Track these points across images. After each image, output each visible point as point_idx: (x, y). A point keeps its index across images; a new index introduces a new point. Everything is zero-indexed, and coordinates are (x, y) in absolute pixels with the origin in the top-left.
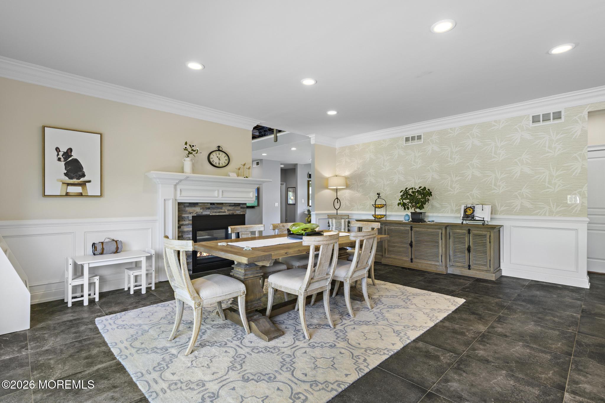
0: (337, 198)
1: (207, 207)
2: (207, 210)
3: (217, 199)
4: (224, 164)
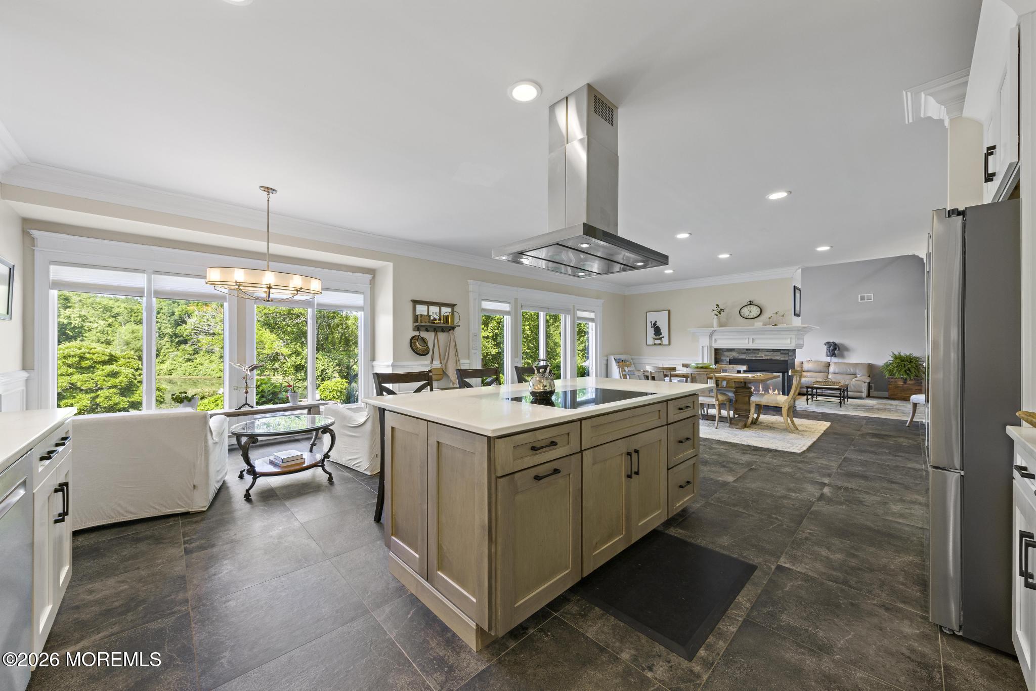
1: (743, 352)
2: (743, 355)
3: (748, 345)
4: (756, 316)
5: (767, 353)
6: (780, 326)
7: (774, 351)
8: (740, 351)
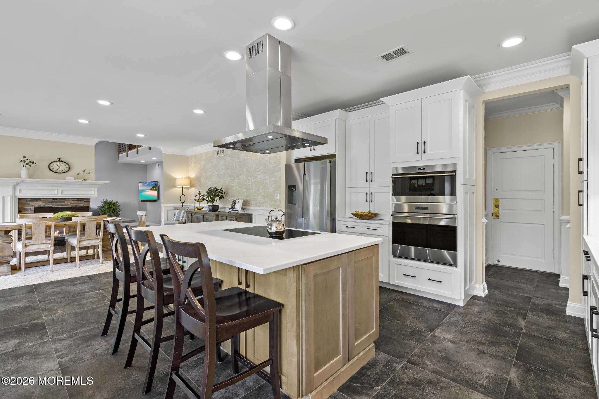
0: (183, 194)
1: (50, 201)
2: (50, 204)
3: (57, 195)
4: (64, 171)
5: (73, 202)
6: (87, 181)
7: (79, 200)
8: (46, 200)
